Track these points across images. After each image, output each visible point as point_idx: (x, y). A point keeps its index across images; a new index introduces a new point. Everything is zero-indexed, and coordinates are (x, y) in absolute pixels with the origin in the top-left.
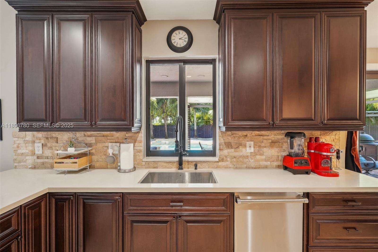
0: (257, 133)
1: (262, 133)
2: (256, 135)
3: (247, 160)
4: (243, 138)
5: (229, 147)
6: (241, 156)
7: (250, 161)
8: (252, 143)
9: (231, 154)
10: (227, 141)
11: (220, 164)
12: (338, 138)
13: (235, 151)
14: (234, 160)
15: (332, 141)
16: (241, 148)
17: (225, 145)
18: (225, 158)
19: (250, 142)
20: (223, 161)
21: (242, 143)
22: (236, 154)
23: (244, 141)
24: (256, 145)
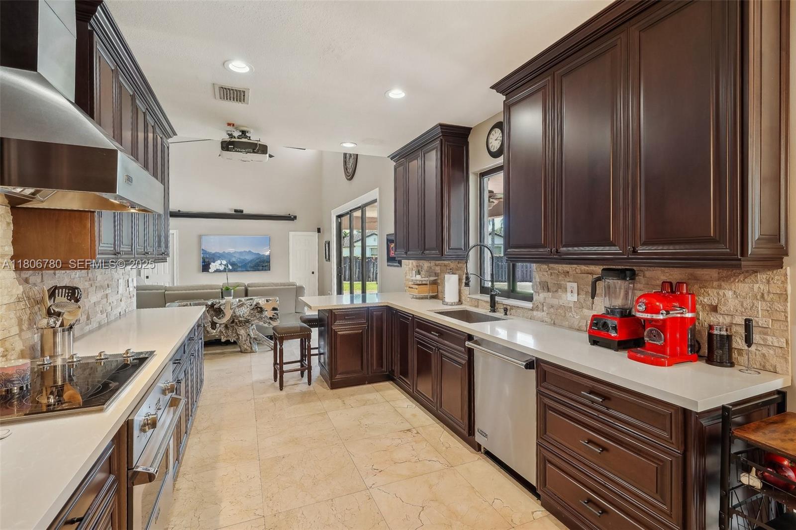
0: (584, 267)
1: (591, 268)
2: (583, 272)
3: (570, 314)
4: (563, 276)
5: (544, 289)
6: (561, 305)
7: (574, 317)
8: (575, 285)
9: (548, 301)
10: (543, 279)
11: (535, 313)
12: (778, 292)
13: (553, 297)
14: (552, 310)
15: (759, 297)
16: (560, 292)
17: (540, 285)
18: (540, 306)
19: (572, 283)
20: (537, 310)
21: (562, 285)
22: (555, 302)
23: (565, 282)
24: (583, 291)
